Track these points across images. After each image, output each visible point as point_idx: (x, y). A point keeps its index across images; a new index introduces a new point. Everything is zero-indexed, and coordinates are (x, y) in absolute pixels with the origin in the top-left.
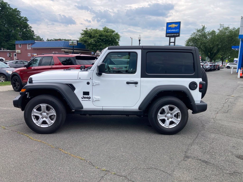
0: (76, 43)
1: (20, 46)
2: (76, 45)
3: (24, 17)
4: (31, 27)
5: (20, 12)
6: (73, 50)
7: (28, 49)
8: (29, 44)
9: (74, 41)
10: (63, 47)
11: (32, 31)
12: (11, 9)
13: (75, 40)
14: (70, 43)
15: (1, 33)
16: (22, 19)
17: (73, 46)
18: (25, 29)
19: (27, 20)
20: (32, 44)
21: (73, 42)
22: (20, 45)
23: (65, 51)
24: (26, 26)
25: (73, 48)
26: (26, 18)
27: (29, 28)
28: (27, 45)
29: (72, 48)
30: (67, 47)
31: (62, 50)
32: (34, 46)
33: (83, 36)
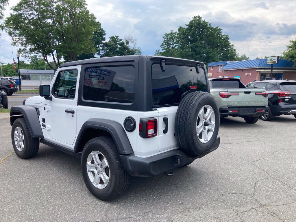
0: (276, 60)
1: (212, 69)
2: (276, 63)
3: (226, 35)
4: (233, 45)
5: (221, 30)
6: (271, 71)
7: (219, 71)
8: (221, 66)
9: (273, 58)
10: (258, 67)
11: (234, 49)
12: (212, 28)
13: (275, 56)
14: (268, 61)
15: (199, 56)
16: (223, 38)
17: (272, 65)
18: (226, 48)
19: (227, 38)
20: (224, 65)
21: (271, 60)
22: (212, 67)
23: (261, 72)
24: (227, 45)
25: (272, 67)
26: (228, 35)
27: (230, 47)
28: (219, 66)
29: (270, 67)
30: (265, 67)
31: (257, 71)
32: (226, 68)
33: (291, 49)
